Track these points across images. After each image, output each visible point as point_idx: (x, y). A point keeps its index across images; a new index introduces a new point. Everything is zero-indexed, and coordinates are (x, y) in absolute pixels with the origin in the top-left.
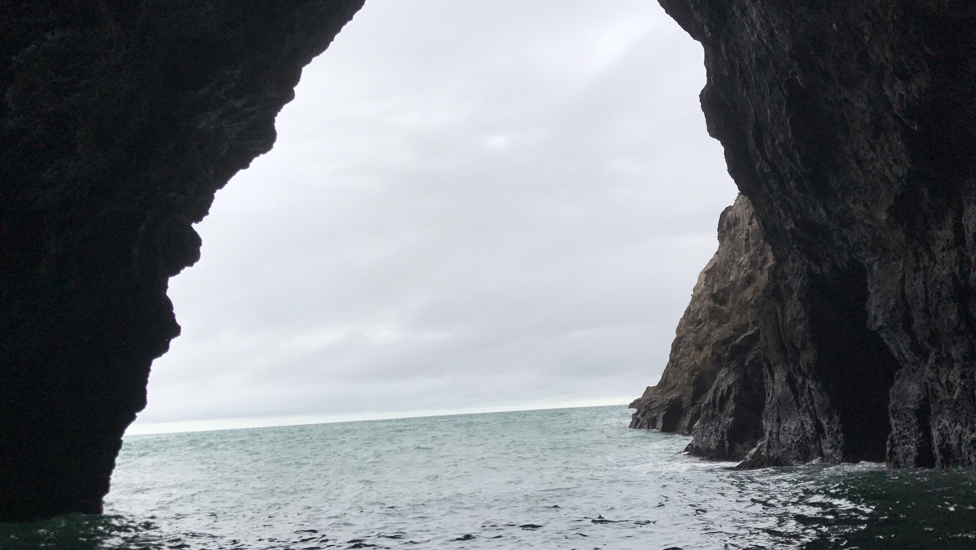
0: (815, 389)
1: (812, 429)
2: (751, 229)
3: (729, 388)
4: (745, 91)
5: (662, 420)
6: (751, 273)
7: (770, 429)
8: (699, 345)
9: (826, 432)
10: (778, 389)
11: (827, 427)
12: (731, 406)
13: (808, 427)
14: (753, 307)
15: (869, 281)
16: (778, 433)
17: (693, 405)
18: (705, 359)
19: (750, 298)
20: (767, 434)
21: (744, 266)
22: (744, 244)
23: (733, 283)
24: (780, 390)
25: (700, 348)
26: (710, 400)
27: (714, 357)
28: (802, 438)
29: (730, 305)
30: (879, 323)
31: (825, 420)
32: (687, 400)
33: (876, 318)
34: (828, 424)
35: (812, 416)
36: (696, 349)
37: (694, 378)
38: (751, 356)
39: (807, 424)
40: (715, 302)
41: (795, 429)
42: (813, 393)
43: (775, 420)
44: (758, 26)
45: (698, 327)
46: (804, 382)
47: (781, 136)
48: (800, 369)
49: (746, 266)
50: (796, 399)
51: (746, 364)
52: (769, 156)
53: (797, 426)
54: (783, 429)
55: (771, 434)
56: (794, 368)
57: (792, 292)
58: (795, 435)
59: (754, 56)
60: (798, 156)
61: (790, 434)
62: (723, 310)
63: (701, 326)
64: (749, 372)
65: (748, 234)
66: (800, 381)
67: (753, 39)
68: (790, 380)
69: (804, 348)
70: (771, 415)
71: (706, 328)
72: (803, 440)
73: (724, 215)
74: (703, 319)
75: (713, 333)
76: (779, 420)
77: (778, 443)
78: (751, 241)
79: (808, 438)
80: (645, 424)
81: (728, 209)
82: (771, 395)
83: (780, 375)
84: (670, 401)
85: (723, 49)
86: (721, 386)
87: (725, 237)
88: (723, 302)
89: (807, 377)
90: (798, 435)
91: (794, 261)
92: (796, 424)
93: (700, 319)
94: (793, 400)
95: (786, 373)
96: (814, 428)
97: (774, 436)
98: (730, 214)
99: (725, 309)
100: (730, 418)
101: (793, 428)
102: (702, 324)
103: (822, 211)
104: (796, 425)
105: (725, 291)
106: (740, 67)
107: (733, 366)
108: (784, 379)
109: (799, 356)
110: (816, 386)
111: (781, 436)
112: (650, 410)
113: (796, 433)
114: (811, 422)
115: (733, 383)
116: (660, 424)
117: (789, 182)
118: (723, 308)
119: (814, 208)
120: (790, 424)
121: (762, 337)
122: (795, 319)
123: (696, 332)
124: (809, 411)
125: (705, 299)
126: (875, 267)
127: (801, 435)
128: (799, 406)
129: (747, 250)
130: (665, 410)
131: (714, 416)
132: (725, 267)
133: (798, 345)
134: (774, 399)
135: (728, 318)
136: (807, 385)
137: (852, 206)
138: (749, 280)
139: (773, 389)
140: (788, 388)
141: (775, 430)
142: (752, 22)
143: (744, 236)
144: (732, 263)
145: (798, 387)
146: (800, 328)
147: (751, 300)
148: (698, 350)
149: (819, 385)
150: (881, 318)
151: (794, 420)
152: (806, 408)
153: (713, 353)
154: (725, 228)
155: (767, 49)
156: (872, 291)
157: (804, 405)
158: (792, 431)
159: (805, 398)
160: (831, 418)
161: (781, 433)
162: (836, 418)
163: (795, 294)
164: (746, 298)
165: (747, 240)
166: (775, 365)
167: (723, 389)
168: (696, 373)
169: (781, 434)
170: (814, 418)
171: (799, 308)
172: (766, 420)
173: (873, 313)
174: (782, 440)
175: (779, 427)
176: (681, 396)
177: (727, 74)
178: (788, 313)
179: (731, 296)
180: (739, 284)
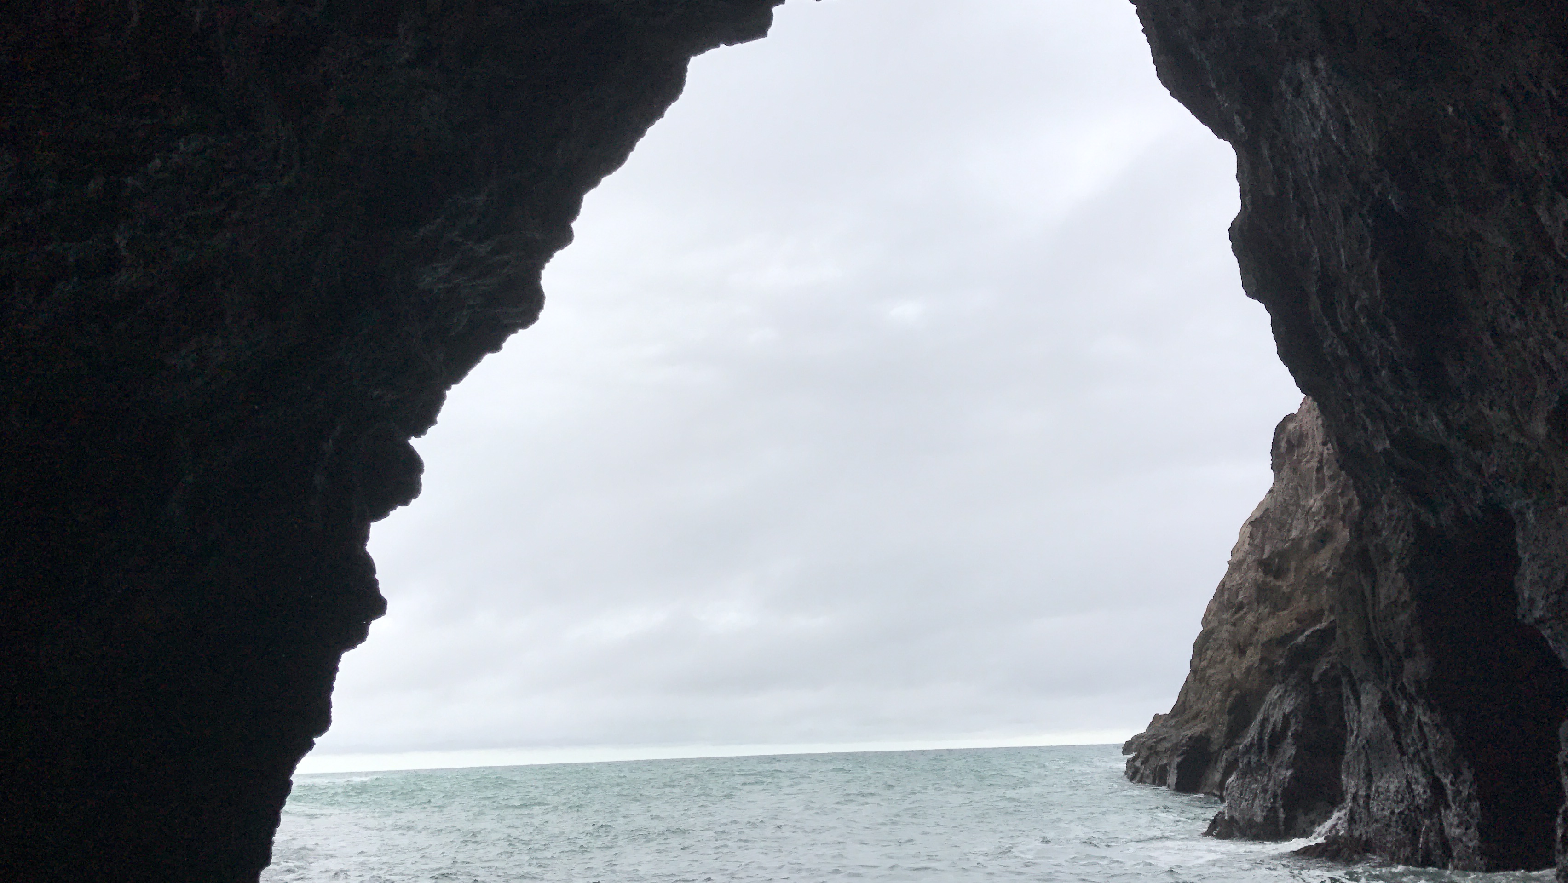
0: (1430, 722)
1: (1425, 792)
2: (1326, 452)
3: (1286, 718)
4: (1303, 220)
5: (1176, 771)
6: (1327, 525)
7: (1353, 790)
8: (1239, 645)
9: (1450, 798)
10: (1366, 721)
11: (1452, 790)
12: (1289, 750)
13: (1418, 789)
14: (1329, 582)
15: (1519, 540)
16: (1368, 797)
17: (1227, 748)
18: (1249, 669)
19: (1323, 569)
20: (1349, 798)
21: (1314, 514)
22: (1314, 478)
23: (1297, 542)
24: (1370, 724)
25: (1241, 651)
26: (1253, 738)
27: (1265, 667)
28: (1408, 807)
29: (1291, 577)
30: (1537, 614)
31: (1447, 778)
32: (1218, 737)
33: (1532, 602)
34: (1452, 783)
35: (1424, 769)
36: (1234, 653)
37: (1230, 699)
38: (1323, 666)
39: (1417, 783)
40: (1266, 573)
41: (1397, 791)
42: (1426, 729)
43: (1363, 775)
44: (1322, 113)
45: (1237, 616)
46: (1410, 711)
47: (1365, 295)
48: (1403, 688)
49: (1318, 513)
50: (1397, 741)
51: (1315, 678)
52: (1345, 329)
53: (1399, 787)
54: (1377, 791)
55: (1355, 798)
56: (1393, 688)
57: (1387, 559)
58: (1397, 802)
59: (1316, 162)
60: (1393, 329)
61: (1387, 799)
62: (1280, 587)
63: (1242, 613)
64: (1320, 691)
65: (1320, 461)
66: (1404, 708)
67: (1314, 135)
68: (1388, 708)
69: (1410, 653)
70: (1356, 766)
71: (1250, 618)
72: (1409, 809)
73: (1281, 428)
74: (1245, 601)
75: (1262, 626)
76: (1369, 776)
77: (1367, 814)
78: (1327, 472)
79: (1418, 807)
80: (1148, 777)
81: (1289, 418)
82: (1355, 733)
83: (1370, 698)
84: (1190, 738)
85: (1266, 153)
86: (1272, 716)
87: (1283, 465)
88: (1279, 574)
89: (1416, 703)
90: (1402, 801)
91: (1391, 506)
92: (1399, 782)
93: (1241, 602)
94: (1393, 741)
95: (1379, 694)
96: (1428, 791)
97: (1361, 802)
98: (1291, 426)
99: (1284, 585)
100: (1287, 769)
101: (1392, 788)
102: (1245, 610)
103: (1435, 420)
104: (1398, 785)
105: (1282, 555)
106: (1295, 181)
107: (1292, 681)
108: (1377, 706)
109: (1401, 668)
110: (1430, 717)
111: (1373, 803)
112: (1157, 753)
113: (1397, 797)
114: (1424, 780)
115: (1292, 712)
116: (1172, 778)
117: (1377, 371)
118: (1279, 583)
119: (1423, 415)
120: (1387, 782)
121: (1339, 631)
122: (1395, 603)
123: (1234, 624)
124: (1420, 761)
125: (1249, 568)
126: (1530, 516)
127: (1406, 802)
128: (1403, 753)
129: (1321, 486)
130: (1182, 754)
131: (1260, 766)
132: (1282, 514)
133: (1400, 647)
134: (1360, 738)
135: (1288, 599)
136: (1416, 718)
137: (1487, 411)
138: (1324, 537)
139: (1359, 722)
140: (1384, 721)
141: (1362, 793)
142: (1313, 106)
143: (1314, 463)
144: (1294, 508)
145: (1400, 719)
146: (1403, 618)
147: (1327, 570)
148: (1237, 655)
149: (1438, 718)
150: (1541, 603)
151: (1394, 776)
152: (1414, 755)
153: (1262, 660)
154: (1283, 450)
155: (1339, 151)
156: (1525, 557)
157: (1411, 750)
158: (1391, 795)
159: (1413, 739)
160: (1457, 773)
161: (1372, 797)
162: (1467, 775)
163: (1394, 561)
164: (1319, 567)
165: (1319, 470)
166: (1361, 682)
167: (1275, 721)
168: (1234, 693)
169: (1374, 799)
170: (1428, 771)
171: (1400, 584)
172: (1348, 774)
173: (1526, 595)
174: (1375, 810)
175: (1369, 788)
176: (1207, 732)
177: (1273, 194)
178: (1383, 592)
179: (1293, 564)
180: (1306, 544)
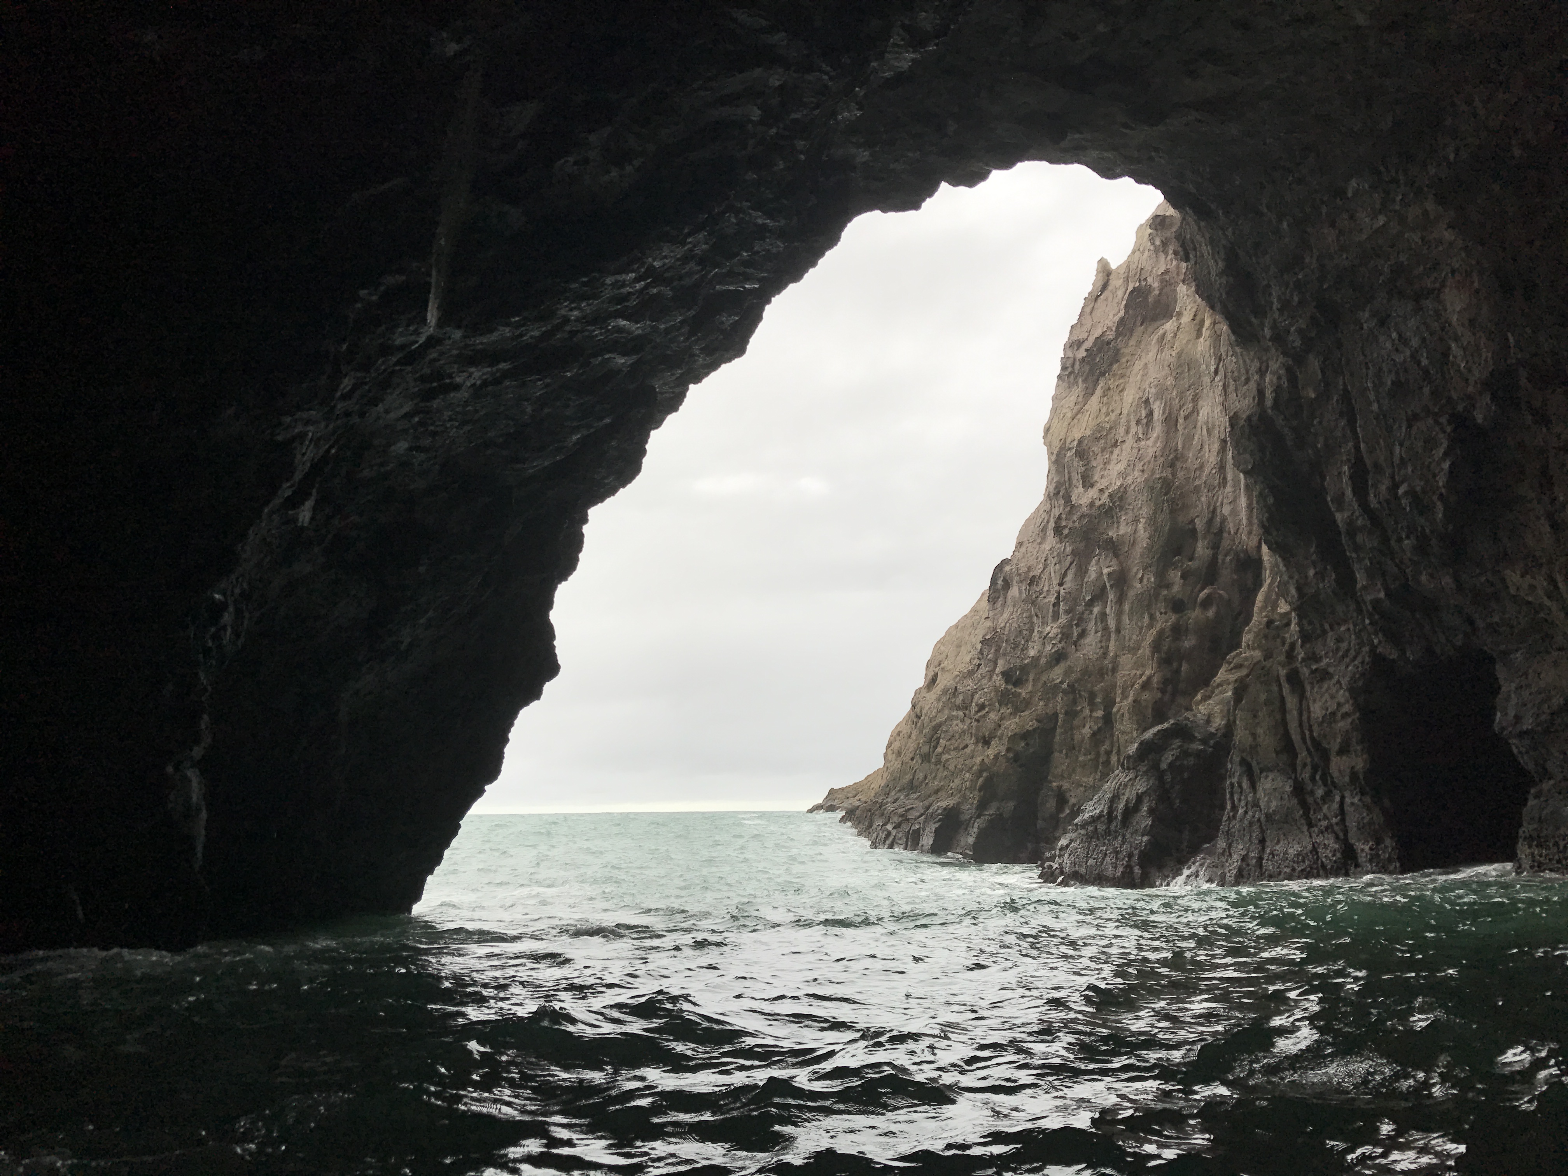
0: (1358, 803)
1: (1334, 855)
3: (1139, 798)
5: (933, 835)
6: (1063, 648)
7: (1242, 853)
8: (984, 737)
10: (1269, 802)
12: (1144, 820)
13: (1326, 852)
14: (1064, 692)
18: (996, 757)
19: (1058, 681)
21: (1052, 639)
22: (1051, 611)
23: (1035, 659)
24: (1272, 803)
25: (986, 742)
27: (1011, 755)
29: (1030, 687)
32: (968, 809)
35: (1337, 838)
37: (981, 780)
38: (1168, 757)
39: (1326, 848)
40: (1007, 682)
41: (1298, 854)
43: (1255, 841)
45: (979, 714)
48: (1326, 778)
50: (1306, 815)
51: (1164, 766)
53: (1302, 851)
54: (1272, 854)
55: (1244, 859)
56: (1312, 776)
58: (1298, 862)
61: (1285, 860)
62: (1020, 694)
63: (984, 712)
64: (1168, 778)
65: (1058, 598)
68: (1299, 792)
69: (1343, 751)
70: (1246, 835)
71: (992, 715)
73: (999, 568)
74: (987, 703)
75: (1007, 723)
76: (1262, 841)
77: (1258, 871)
78: (1062, 607)
79: (1323, 866)
80: (900, 839)
81: (1005, 562)
83: (1274, 783)
84: (945, 809)
86: (1123, 794)
87: (999, 598)
89: (1340, 788)
92: (1301, 847)
94: (1300, 816)
95: (1290, 781)
96: (1339, 853)
97: (1252, 862)
98: (1007, 568)
99: (1023, 692)
100: (1143, 836)
101: (1293, 852)
103: (1446, 580)
105: (1024, 669)
107: (1143, 768)
109: (1329, 761)
110: (1358, 799)
111: (1267, 863)
112: (908, 820)
113: (1298, 858)
114: (1335, 846)
115: (1145, 792)
116: (927, 840)
117: (1399, 540)
118: (1019, 690)
119: (1434, 576)
120: (1285, 847)
122: (1333, 714)
125: (983, 677)
126: (1516, 656)
128: (1310, 825)
129: (1056, 617)
130: (939, 821)
131: (1108, 832)
132: (1016, 637)
135: (1027, 703)
136: (1337, 799)
138: (1059, 657)
140: (1292, 801)
143: (1052, 599)
144: (1027, 632)
145: (1314, 800)
146: (1343, 725)
147: (1062, 682)
148: (980, 745)
150: (1529, 719)
151: (1297, 842)
152: (1326, 827)
153: (1008, 750)
154: (999, 587)
157: (1324, 824)
159: (1328, 815)
160: (1378, 842)
161: (1266, 858)
163: (1334, 682)
164: (1053, 680)
165: (1056, 605)
166: (1263, 771)
167: (1128, 798)
168: (985, 774)
170: (1342, 839)
171: (1343, 699)
175: (1262, 851)
176: (958, 804)
178: (1315, 705)
179: (1031, 678)
180: (1043, 661)
